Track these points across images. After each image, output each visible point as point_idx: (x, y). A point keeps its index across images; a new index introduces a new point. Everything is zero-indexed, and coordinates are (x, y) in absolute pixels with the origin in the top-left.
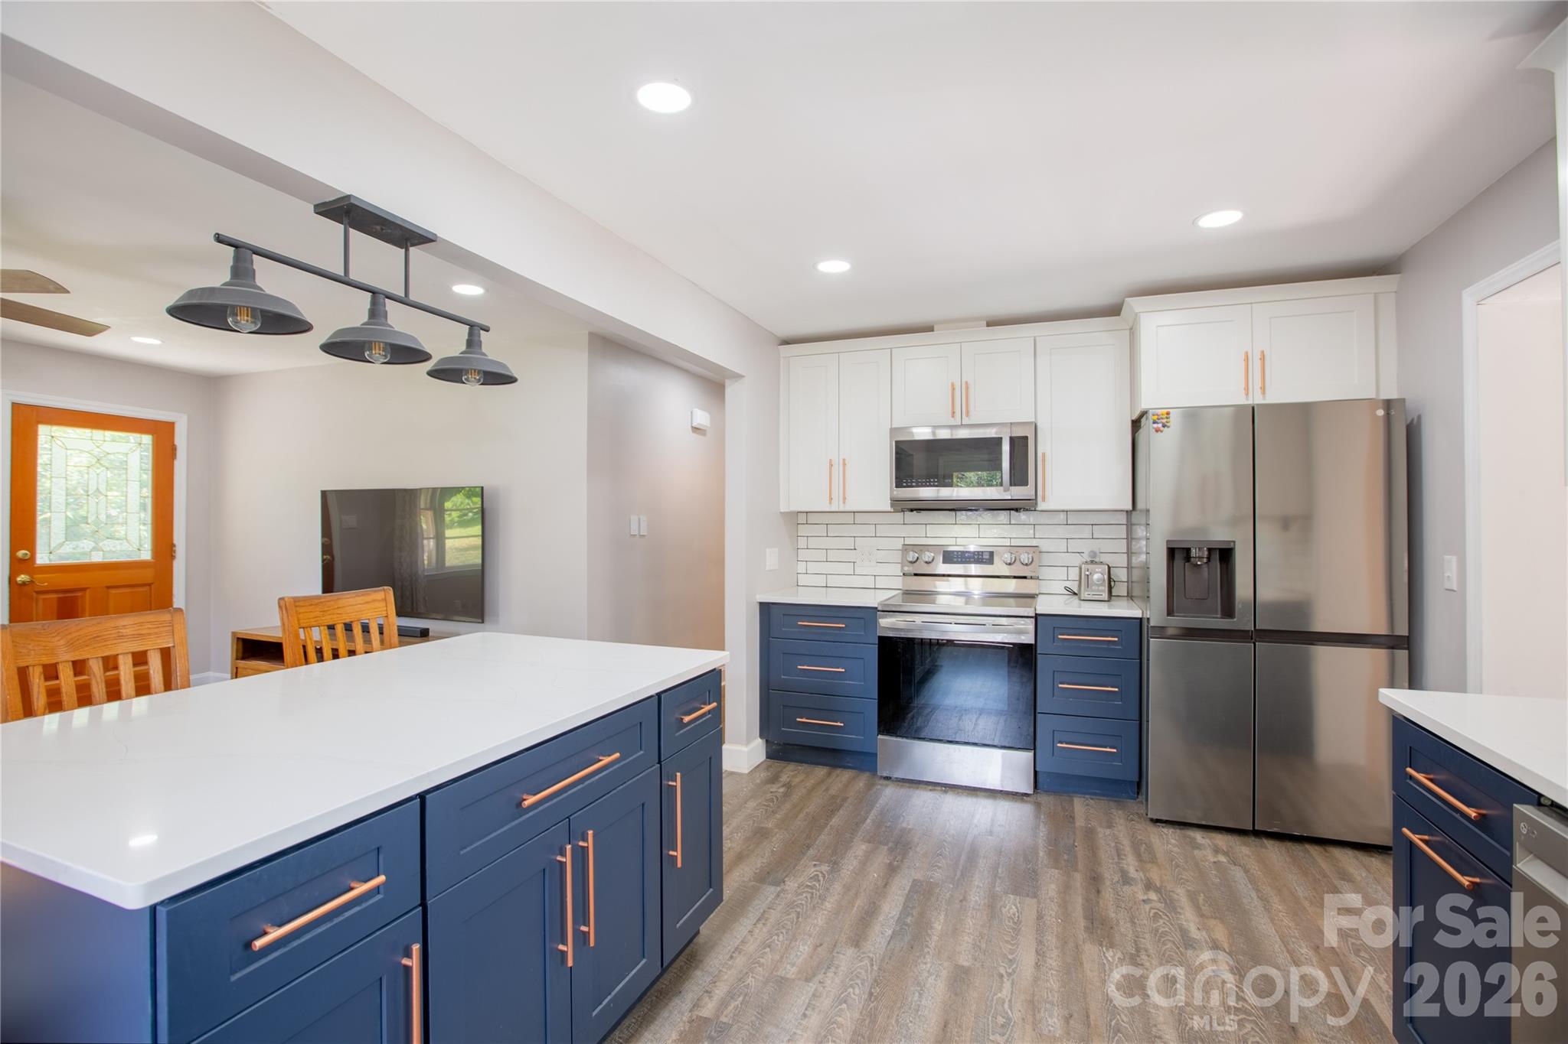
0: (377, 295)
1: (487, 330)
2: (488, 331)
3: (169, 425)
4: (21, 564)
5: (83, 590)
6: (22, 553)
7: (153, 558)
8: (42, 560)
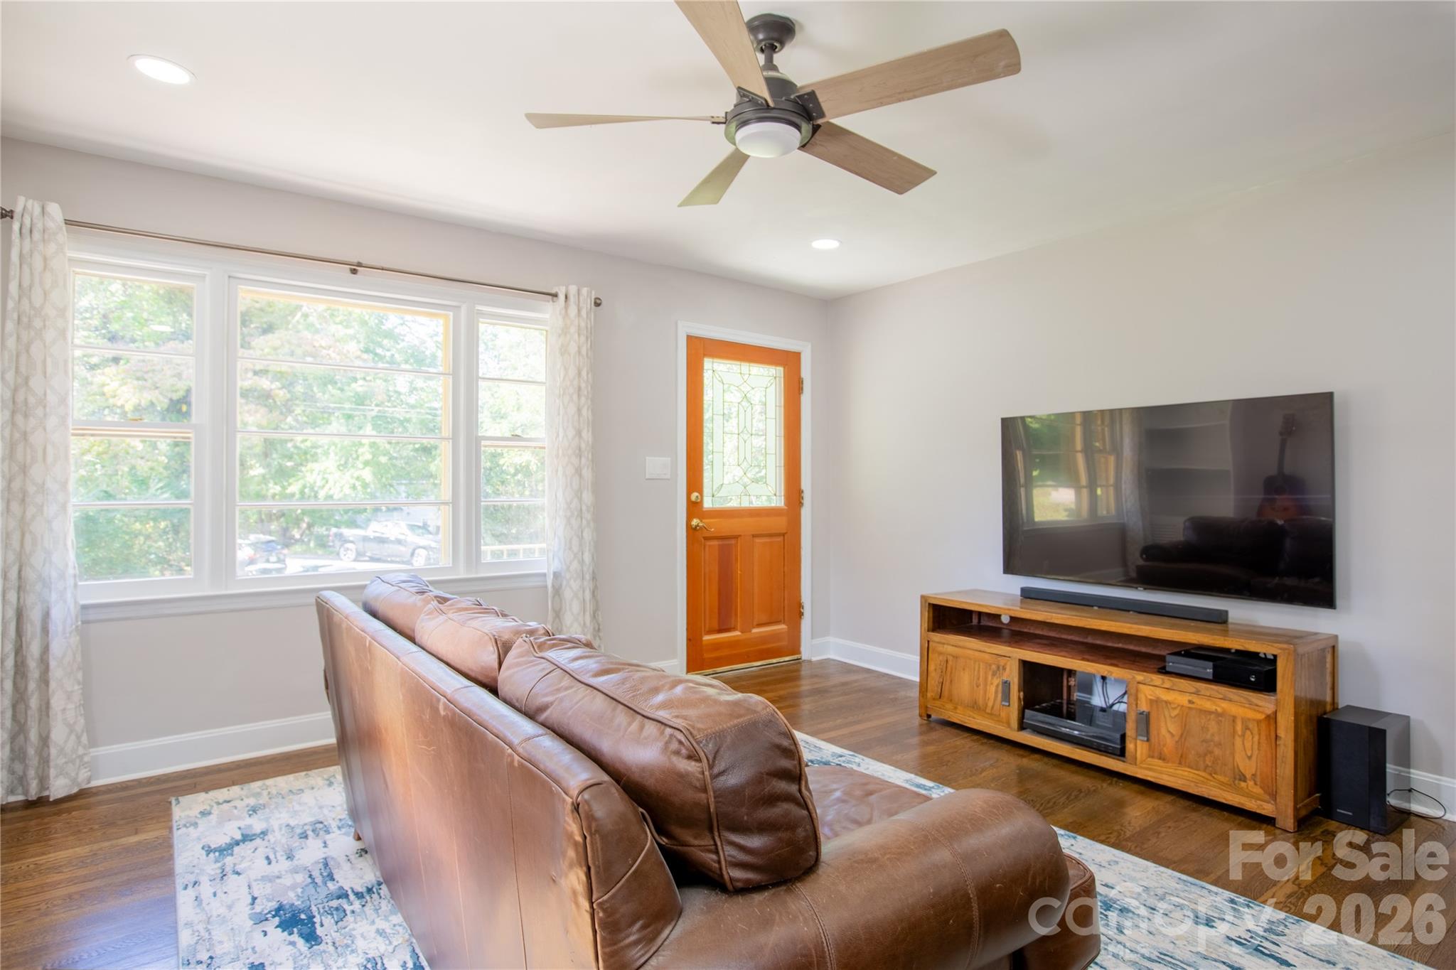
3: (797, 356)
4: (694, 508)
5: (736, 537)
6: (694, 496)
7: (785, 504)
8: (708, 504)
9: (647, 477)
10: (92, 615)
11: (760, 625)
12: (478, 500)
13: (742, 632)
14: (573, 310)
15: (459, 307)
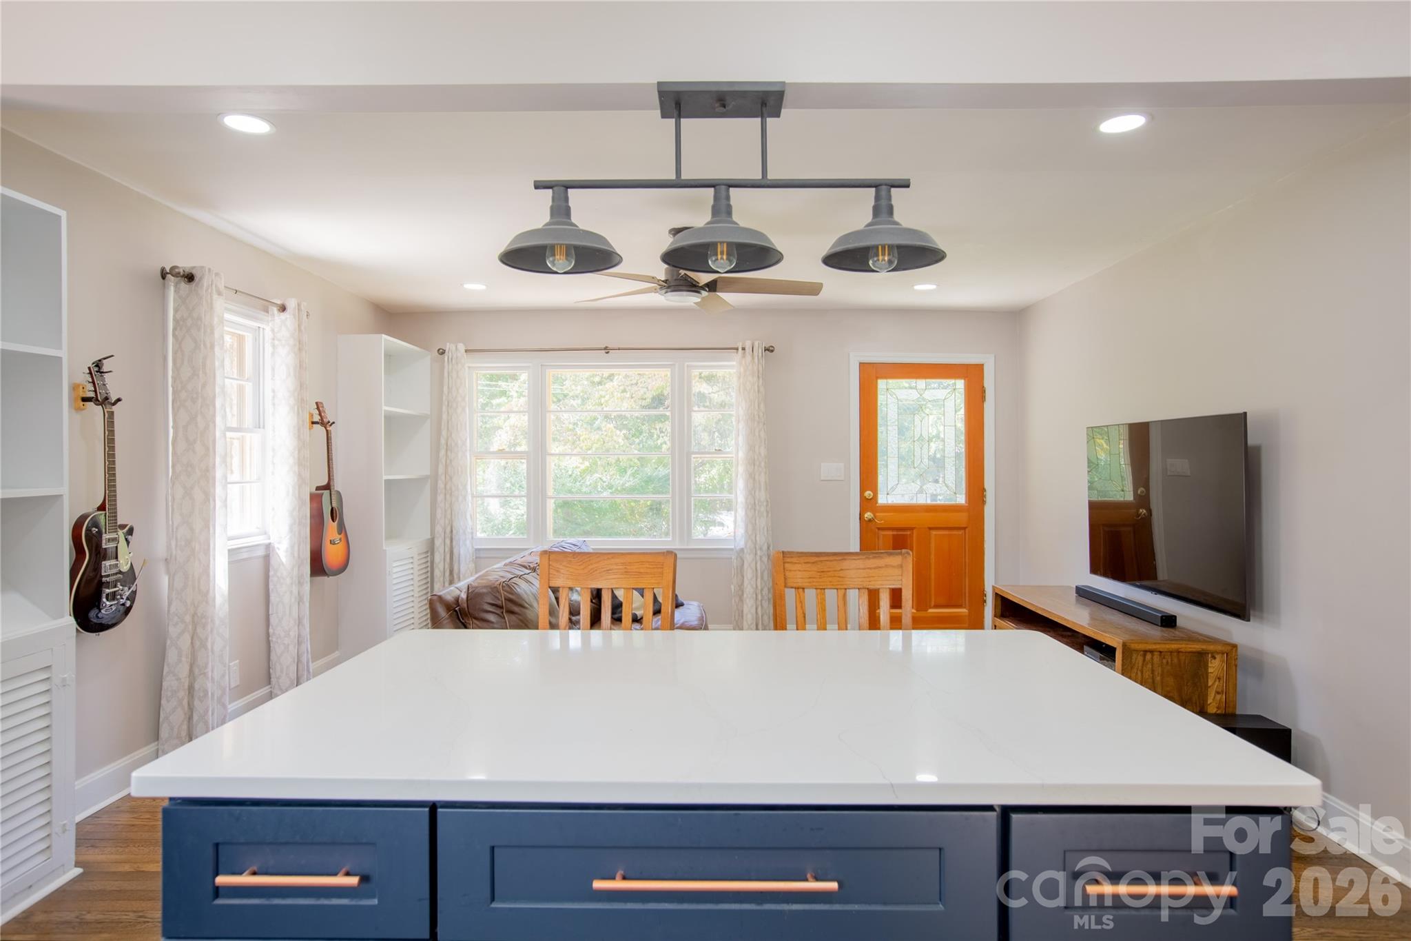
0: (717, 187)
1: (905, 185)
2: (908, 186)
3: (980, 368)
4: (867, 503)
5: (912, 529)
6: (868, 494)
7: (966, 502)
8: (882, 500)
9: (822, 478)
10: (482, 554)
11: (936, 606)
12: (689, 496)
13: (917, 610)
14: (749, 358)
15: (674, 365)
